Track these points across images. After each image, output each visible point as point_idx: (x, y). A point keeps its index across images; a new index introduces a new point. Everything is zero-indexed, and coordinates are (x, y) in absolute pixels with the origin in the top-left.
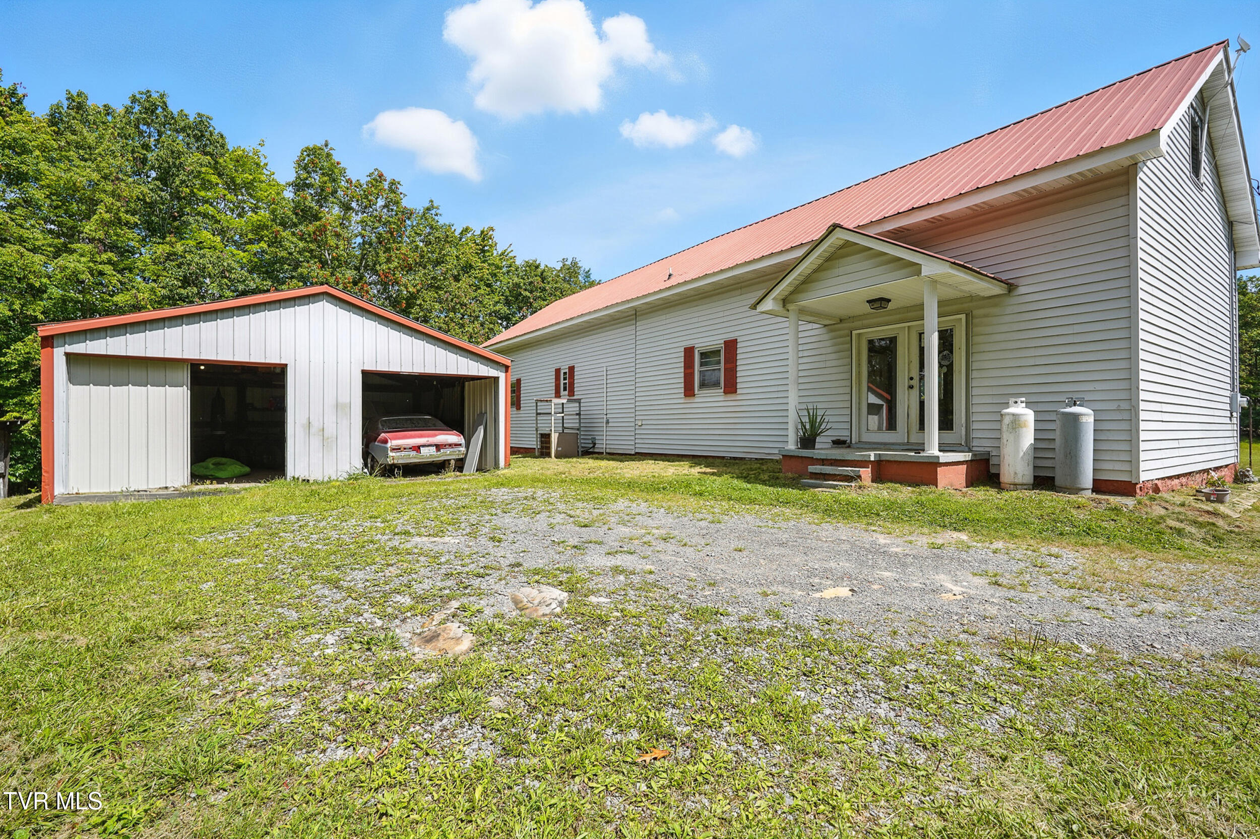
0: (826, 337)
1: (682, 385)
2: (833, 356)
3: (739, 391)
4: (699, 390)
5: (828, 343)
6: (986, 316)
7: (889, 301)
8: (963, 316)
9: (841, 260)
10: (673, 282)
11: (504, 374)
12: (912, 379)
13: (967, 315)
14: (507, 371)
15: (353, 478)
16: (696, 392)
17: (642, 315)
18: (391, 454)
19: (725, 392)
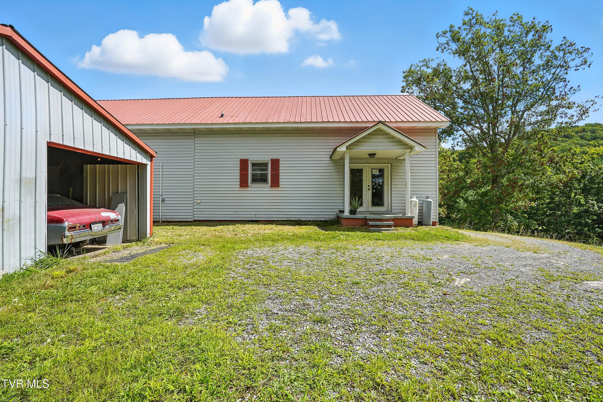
0: (332, 165)
1: (239, 180)
2: (335, 174)
3: (280, 186)
4: (251, 184)
5: (333, 168)
6: (397, 166)
7: (375, 154)
8: (389, 165)
9: (374, 136)
10: (224, 120)
11: (149, 163)
12: (369, 186)
13: (391, 165)
14: (151, 161)
15: (40, 264)
16: (249, 185)
17: (197, 134)
18: (67, 233)
19: (272, 186)
